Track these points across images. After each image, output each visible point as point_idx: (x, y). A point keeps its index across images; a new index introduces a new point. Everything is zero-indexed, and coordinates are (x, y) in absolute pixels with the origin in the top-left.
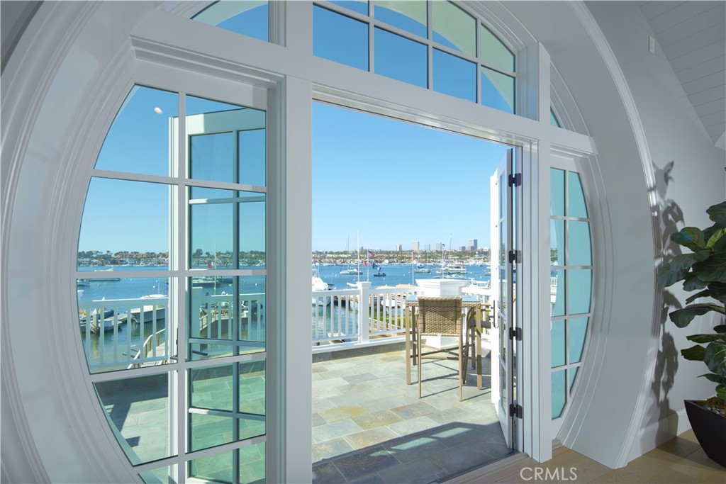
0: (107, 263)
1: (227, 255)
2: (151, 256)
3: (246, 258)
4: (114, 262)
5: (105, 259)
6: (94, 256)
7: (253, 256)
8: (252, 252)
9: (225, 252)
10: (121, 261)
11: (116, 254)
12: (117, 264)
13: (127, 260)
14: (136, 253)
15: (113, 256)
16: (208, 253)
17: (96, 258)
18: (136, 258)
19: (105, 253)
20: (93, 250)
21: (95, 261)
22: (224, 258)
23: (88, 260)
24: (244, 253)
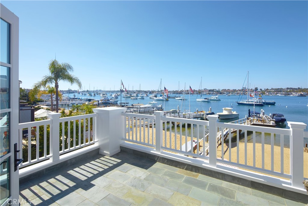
0: (218, 94)
1: (272, 90)
2: (234, 91)
3: (284, 91)
4: (221, 93)
5: (218, 92)
6: (215, 91)
7: (289, 90)
8: (288, 88)
9: (271, 89)
10: (223, 93)
11: (222, 90)
12: (222, 94)
13: (225, 92)
14: (228, 90)
15: (221, 91)
16: (261, 89)
17: (215, 92)
18: (228, 91)
19: (218, 90)
20: (214, 89)
21: (214, 93)
22: (270, 91)
23: (212, 92)
24: (282, 89)
